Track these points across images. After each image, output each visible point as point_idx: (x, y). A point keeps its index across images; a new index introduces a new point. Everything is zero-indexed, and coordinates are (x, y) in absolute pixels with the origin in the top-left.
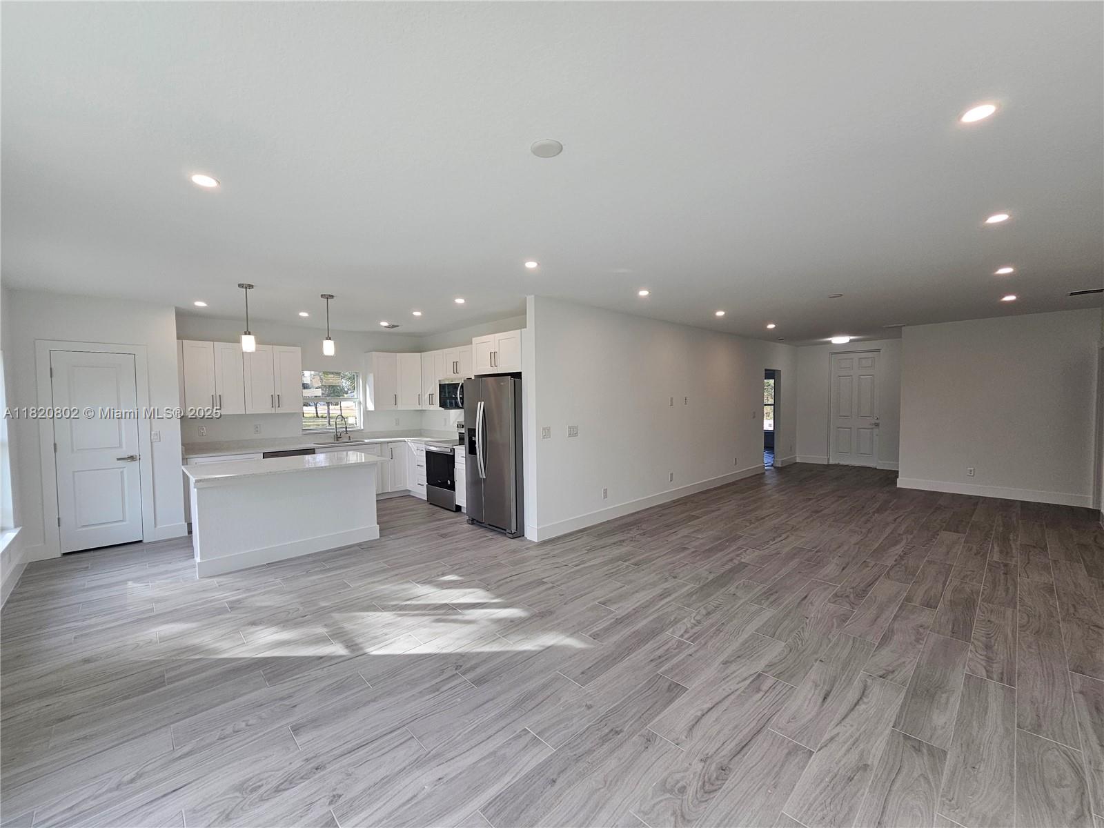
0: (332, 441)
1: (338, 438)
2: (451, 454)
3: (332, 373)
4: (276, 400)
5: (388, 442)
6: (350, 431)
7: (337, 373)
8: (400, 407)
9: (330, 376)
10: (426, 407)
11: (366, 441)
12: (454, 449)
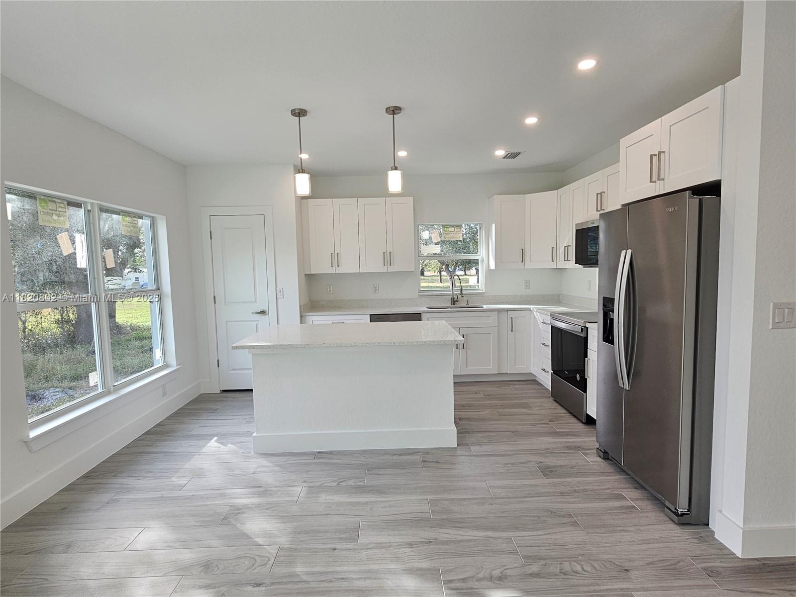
0: (449, 305)
1: (454, 301)
2: (582, 335)
3: (453, 226)
4: (388, 258)
5: (508, 310)
6: (466, 294)
7: (457, 226)
8: (529, 265)
9: (450, 229)
10: (561, 264)
11: (485, 307)
12: (587, 328)
